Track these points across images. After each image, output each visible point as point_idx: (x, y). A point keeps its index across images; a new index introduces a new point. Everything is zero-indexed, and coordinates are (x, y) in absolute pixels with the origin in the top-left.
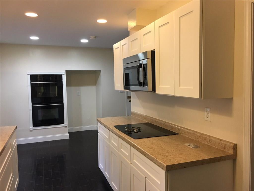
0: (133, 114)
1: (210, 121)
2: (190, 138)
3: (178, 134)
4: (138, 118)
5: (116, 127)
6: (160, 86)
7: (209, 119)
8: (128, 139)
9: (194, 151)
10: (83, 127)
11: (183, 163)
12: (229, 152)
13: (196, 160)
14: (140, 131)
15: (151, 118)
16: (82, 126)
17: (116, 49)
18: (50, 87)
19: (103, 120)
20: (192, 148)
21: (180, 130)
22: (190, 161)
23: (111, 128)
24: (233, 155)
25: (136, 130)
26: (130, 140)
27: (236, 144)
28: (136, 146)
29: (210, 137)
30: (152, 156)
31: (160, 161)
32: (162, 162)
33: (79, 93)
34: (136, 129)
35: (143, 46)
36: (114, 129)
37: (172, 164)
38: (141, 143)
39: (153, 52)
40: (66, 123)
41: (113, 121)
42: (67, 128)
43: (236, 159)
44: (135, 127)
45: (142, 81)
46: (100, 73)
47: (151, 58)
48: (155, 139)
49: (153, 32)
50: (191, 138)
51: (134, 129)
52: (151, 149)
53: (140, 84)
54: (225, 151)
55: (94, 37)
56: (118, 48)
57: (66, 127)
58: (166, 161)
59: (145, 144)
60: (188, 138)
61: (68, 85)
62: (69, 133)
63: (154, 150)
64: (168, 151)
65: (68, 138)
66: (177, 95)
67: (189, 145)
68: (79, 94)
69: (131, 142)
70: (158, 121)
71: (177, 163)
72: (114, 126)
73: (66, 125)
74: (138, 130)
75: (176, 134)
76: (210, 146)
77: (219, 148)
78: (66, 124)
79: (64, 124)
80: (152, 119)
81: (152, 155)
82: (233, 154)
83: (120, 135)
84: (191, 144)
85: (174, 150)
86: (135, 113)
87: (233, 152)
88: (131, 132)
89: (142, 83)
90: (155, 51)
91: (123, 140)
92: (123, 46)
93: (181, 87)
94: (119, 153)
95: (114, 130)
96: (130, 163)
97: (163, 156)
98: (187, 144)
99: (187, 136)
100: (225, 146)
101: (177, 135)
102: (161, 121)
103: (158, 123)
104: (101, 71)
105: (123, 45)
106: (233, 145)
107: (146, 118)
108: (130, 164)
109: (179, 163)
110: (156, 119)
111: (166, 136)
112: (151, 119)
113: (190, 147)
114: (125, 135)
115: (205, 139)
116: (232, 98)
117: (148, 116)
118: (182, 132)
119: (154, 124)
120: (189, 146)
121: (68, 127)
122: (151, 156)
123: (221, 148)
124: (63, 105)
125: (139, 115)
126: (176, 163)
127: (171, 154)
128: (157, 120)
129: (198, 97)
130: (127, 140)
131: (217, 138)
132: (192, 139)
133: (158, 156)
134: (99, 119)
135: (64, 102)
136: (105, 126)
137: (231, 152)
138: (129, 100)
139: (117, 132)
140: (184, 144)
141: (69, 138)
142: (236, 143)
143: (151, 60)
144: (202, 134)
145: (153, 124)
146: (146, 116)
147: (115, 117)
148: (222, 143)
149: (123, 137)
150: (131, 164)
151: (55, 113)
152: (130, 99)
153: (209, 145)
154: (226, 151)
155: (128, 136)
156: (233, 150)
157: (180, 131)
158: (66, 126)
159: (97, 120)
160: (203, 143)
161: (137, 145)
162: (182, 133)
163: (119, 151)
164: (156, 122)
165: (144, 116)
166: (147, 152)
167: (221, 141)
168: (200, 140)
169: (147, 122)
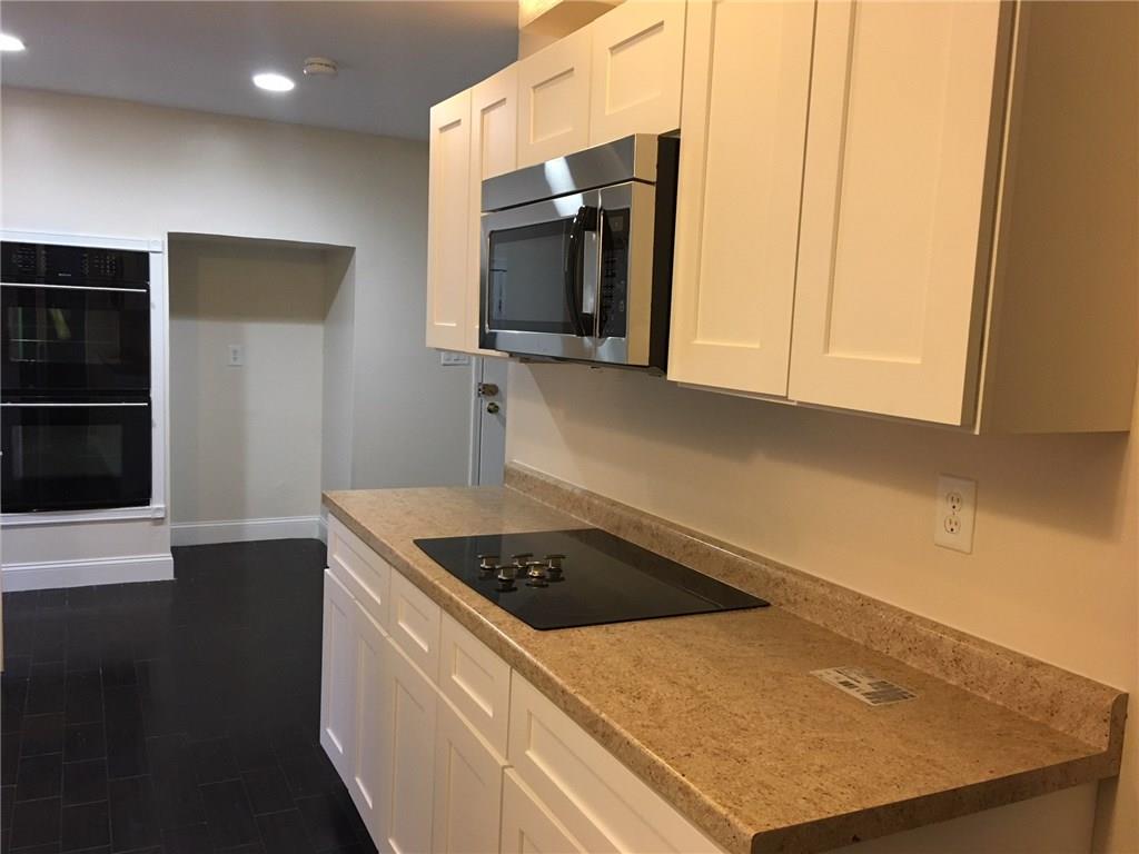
0: (513, 477)
1: (968, 550)
2: (838, 631)
3: (768, 605)
4: (540, 501)
5: (429, 547)
6: (698, 342)
7: (961, 539)
8: (499, 625)
9: (881, 720)
10: (250, 522)
11: (849, 817)
12: (1081, 735)
13: (916, 795)
14: (556, 575)
15: (614, 504)
16: (242, 515)
17: (443, 129)
18: (86, 313)
19: (356, 501)
20: (863, 698)
21: (777, 585)
22: (887, 801)
23: (398, 552)
24: (1105, 753)
25: (537, 573)
26: (513, 633)
27: (1127, 695)
28: (549, 679)
29: (961, 636)
30: (656, 757)
31: (708, 799)
32: (725, 806)
33: (235, 352)
34: (535, 566)
35: (607, 113)
36: (416, 561)
37: (784, 825)
38: (577, 657)
39: (669, 147)
40: (159, 502)
41: (409, 513)
42: (166, 529)
43: (1116, 778)
44: (531, 555)
45: (590, 304)
46: (349, 262)
47: (654, 178)
48: (651, 636)
49: (672, 32)
50: (845, 635)
51: (527, 568)
52: (642, 706)
53: (581, 325)
54: (1053, 726)
55: (326, 65)
56: (458, 123)
57: (158, 521)
58: (744, 798)
59: (601, 668)
60: (826, 631)
61: (177, 308)
62: (175, 550)
63: (655, 709)
64: (740, 721)
65: (169, 575)
66: (800, 394)
67: (844, 679)
68: (235, 359)
69: (515, 651)
70: (654, 525)
71: (815, 816)
72: (417, 542)
73: (158, 509)
74: (550, 570)
75: (755, 607)
76: (957, 687)
77: (1017, 710)
78: (162, 506)
79: (148, 504)
80: (617, 510)
81: (650, 744)
82: (1104, 749)
83: (451, 598)
84: (853, 676)
85: (769, 717)
86: (526, 472)
87: (1106, 740)
88: (510, 581)
89: (591, 316)
90: (679, 140)
91: (472, 632)
92: (486, 116)
93: (835, 354)
94: (441, 694)
95: (416, 567)
96: (502, 762)
97: (715, 754)
98: (830, 676)
99: (820, 622)
100: (1054, 699)
101: (760, 612)
102: (672, 525)
103: (653, 535)
104: (354, 249)
105: (485, 111)
106: (1110, 702)
107: (585, 505)
108: (504, 767)
109: (824, 816)
110: (643, 514)
111: (707, 617)
112: (614, 514)
113: (851, 692)
114: (481, 600)
115: (930, 649)
116: (1127, 433)
117: (599, 497)
118: (792, 598)
119: (627, 539)
120: (842, 687)
121: (173, 520)
122: (644, 755)
123: (1026, 708)
124: (148, 410)
125: (548, 484)
126: (806, 813)
127: (758, 743)
128: (646, 522)
129: (954, 418)
130: (492, 633)
131: (1008, 652)
132: (849, 643)
133: (689, 755)
134: (337, 496)
135: (152, 395)
136: (366, 537)
137: (1094, 739)
138: (486, 405)
139: (437, 582)
140: (818, 672)
141: (175, 575)
142: (1125, 691)
143: (653, 188)
144: (910, 617)
145: (621, 536)
146: (584, 491)
147: (422, 491)
148: (1036, 681)
149: (469, 613)
150: (506, 770)
151: (106, 450)
152: (492, 399)
153: (953, 682)
154: (1061, 729)
155: (498, 609)
156: (1107, 727)
157: (779, 591)
158: (160, 515)
159: (325, 499)
160: (915, 666)
161: (551, 674)
162: (788, 601)
163: (438, 684)
164: (639, 527)
165: (572, 493)
166: (617, 727)
167: (1034, 672)
168: (896, 649)
169: (588, 523)
